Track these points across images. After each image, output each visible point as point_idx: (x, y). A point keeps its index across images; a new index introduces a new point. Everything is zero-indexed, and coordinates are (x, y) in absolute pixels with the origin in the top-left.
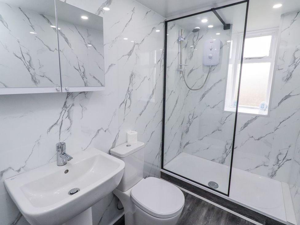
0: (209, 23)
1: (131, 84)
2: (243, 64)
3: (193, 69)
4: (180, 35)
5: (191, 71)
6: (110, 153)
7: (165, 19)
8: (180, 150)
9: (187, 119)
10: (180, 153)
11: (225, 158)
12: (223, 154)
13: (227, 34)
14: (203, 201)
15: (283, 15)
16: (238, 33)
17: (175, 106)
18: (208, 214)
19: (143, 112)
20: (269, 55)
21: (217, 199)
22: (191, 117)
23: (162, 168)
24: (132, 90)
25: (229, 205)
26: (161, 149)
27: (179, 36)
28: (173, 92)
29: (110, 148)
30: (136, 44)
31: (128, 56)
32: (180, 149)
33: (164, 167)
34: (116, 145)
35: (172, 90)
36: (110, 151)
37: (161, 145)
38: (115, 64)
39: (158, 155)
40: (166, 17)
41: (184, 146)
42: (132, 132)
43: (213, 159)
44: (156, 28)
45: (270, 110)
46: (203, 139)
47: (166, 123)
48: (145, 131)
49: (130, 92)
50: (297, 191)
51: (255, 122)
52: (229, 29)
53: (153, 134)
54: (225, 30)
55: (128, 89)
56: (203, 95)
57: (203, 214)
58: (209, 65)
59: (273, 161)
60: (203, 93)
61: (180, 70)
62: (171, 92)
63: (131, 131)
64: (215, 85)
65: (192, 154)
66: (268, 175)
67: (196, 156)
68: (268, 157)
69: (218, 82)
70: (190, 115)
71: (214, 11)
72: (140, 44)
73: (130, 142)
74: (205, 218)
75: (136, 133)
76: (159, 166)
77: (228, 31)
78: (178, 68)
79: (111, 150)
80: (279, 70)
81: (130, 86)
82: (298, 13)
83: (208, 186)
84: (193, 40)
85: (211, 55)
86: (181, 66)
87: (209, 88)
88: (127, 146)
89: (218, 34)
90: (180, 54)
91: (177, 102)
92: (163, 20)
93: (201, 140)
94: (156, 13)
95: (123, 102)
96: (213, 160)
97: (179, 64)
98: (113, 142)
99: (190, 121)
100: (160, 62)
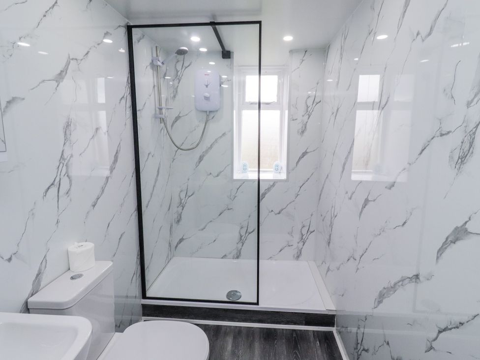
0: (202, 44)
1: (67, 144)
2: (261, 111)
3: (181, 115)
4: (155, 55)
5: (177, 118)
6: (27, 309)
7: (127, 21)
8: (170, 256)
9: (176, 200)
10: (170, 259)
11: (241, 249)
12: (237, 243)
13: (227, 66)
14: (223, 328)
15: (291, 52)
16: (239, 66)
17: (156, 180)
18: (235, 346)
19: (98, 199)
20: (278, 101)
21: (243, 315)
22: (183, 195)
23: (144, 296)
24: (72, 156)
25: (260, 317)
26: (139, 262)
27: (152, 56)
28: (150, 156)
29: (27, 296)
30: (72, 59)
31: (54, 84)
32: (170, 253)
33: (148, 295)
34: (43, 284)
35: (148, 152)
36: (26, 303)
37: (138, 255)
38: (24, 99)
39: (135, 276)
40: (128, 18)
41: (175, 247)
42: (79, 247)
43: (224, 255)
44: (111, 34)
45: (288, 173)
46: (206, 228)
47: (144, 212)
48: (105, 236)
49: (66, 162)
50: (329, 268)
51: (273, 190)
52: (230, 58)
53: (122, 239)
54: (224, 59)
55: (62, 154)
56: (200, 156)
57: (228, 348)
58: (205, 109)
59: (297, 237)
60: (199, 155)
61: (161, 116)
62: (148, 156)
63: (76, 244)
64: (216, 140)
65: (191, 257)
66: (294, 256)
67: (196, 257)
68: (291, 233)
69: (221, 137)
70: (181, 191)
71: (214, 26)
72: (82, 60)
73: (77, 267)
74: (233, 353)
75: (90, 245)
76: (137, 295)
77: (227, 61)
78: (155, 114)
79: (30, 300)
80: (293, 120)
81: (66, 148)
82: (306, 52)
83: (227, 300)
84: (176, 67)
85: (207, 95)
86: (161, 109)
87: (209, 146)
88: (72, 278)
89: (212, 63)
90: (156, 88)
91: (158, 171)
92: (123, 22)
93: (202, 230)
94: (108, 5)
95: (52, 184)
96: (223, 257)
97: (157, 105)
98: (34, 281)
99: (183, 201)
100: (123, 101)
